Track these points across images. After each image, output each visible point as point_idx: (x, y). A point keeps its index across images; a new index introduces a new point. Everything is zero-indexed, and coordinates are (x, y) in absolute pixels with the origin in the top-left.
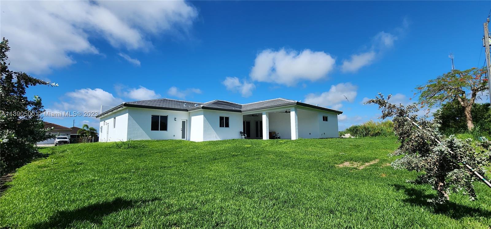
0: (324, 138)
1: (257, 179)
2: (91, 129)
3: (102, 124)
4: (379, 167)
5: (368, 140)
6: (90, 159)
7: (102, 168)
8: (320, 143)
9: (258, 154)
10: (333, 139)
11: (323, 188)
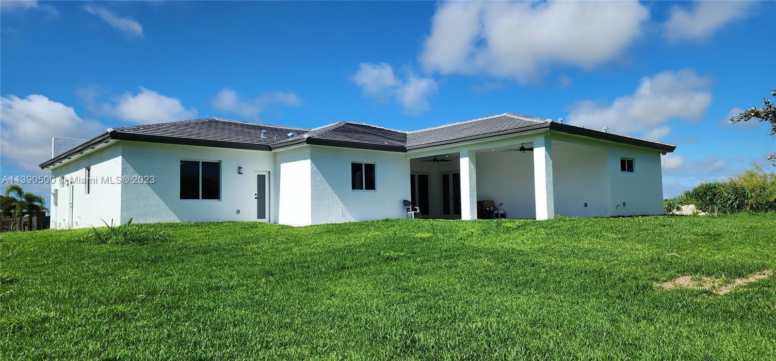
0: (623, 217)
1: (449, 315)
2: (30, 198)
3: (56, 184)
4: (771, 290)
5: (743, 221)
6: (34, 269)
7: (64, 291)
8: (612, 228)
9: (450, 255)
10: (647, 218)
11: (620, 341)
